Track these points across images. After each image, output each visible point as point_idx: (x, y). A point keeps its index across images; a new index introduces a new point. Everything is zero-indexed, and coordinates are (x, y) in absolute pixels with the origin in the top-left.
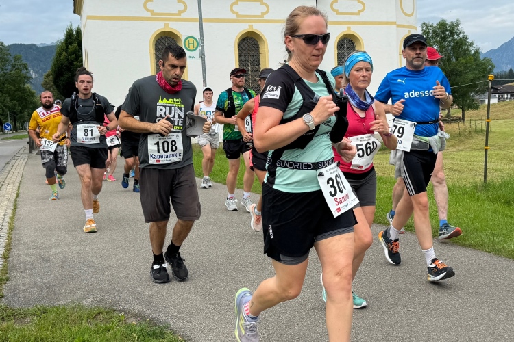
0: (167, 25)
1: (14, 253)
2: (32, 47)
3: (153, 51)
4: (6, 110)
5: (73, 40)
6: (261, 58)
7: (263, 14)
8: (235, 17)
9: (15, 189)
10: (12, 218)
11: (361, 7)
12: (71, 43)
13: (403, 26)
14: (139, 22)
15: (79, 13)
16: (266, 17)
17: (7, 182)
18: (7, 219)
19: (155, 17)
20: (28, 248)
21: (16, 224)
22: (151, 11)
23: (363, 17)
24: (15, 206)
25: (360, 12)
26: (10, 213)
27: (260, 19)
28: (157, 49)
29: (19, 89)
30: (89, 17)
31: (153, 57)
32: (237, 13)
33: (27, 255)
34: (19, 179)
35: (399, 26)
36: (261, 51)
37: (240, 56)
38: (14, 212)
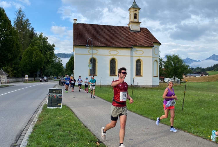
0: (93, 56)
3: (90, 62)
7: (117, 54)
11: (143, 52)
13: (155, 57)
15: (74, 51)
16: (118, 55)
22: (90, 53)
23: (143, 55)
25: (142, 54)
32: (110, 53)
35: (153, 58)
36: (116, 63)
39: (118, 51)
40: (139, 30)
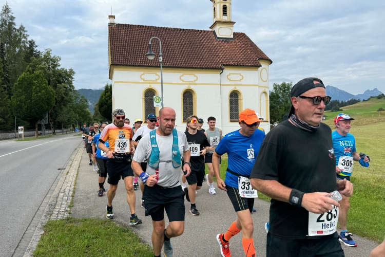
0: (150, 86)
1: (76, 195)
2: (90, 90)
3: (144, 97)
4: (76, 121)
5: (108, 90)
6: (193, 101)
7: (195, 81)
8: (182, 82)
9: (78, 163)
10: (76, 179)
11: (241, 78)
12: (107, 92)
13: (262, 87)
14: (138, 84)
15: (111, 79)
17: (75, 160)
18: (74, 179)
19: (145, 82)
20: (82, 193)
21: (78, 181)
22: (144, 79)
23: (242, 82)
24: (78, 172)
25: (241, 80)
26: (75, 176)
27: (193, 83)
28: (145, 96)
29: (83, 111)
30: (116, 82)
31: (144, 100)
32: (183, 80)
33: (81, 195)
34: (80, 158)
35: (259, 87)
36: (193, 98)
37: (184, 100)
38: (77, 175)
39: (196, 74)
40: (232, 37)
